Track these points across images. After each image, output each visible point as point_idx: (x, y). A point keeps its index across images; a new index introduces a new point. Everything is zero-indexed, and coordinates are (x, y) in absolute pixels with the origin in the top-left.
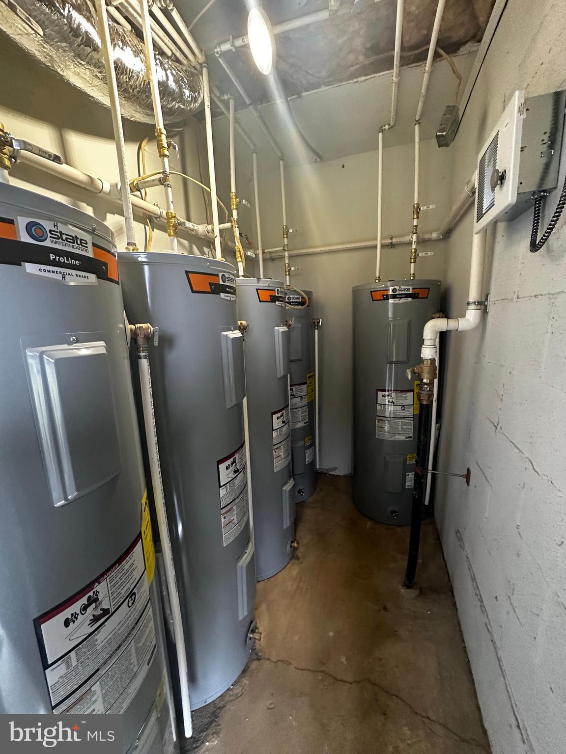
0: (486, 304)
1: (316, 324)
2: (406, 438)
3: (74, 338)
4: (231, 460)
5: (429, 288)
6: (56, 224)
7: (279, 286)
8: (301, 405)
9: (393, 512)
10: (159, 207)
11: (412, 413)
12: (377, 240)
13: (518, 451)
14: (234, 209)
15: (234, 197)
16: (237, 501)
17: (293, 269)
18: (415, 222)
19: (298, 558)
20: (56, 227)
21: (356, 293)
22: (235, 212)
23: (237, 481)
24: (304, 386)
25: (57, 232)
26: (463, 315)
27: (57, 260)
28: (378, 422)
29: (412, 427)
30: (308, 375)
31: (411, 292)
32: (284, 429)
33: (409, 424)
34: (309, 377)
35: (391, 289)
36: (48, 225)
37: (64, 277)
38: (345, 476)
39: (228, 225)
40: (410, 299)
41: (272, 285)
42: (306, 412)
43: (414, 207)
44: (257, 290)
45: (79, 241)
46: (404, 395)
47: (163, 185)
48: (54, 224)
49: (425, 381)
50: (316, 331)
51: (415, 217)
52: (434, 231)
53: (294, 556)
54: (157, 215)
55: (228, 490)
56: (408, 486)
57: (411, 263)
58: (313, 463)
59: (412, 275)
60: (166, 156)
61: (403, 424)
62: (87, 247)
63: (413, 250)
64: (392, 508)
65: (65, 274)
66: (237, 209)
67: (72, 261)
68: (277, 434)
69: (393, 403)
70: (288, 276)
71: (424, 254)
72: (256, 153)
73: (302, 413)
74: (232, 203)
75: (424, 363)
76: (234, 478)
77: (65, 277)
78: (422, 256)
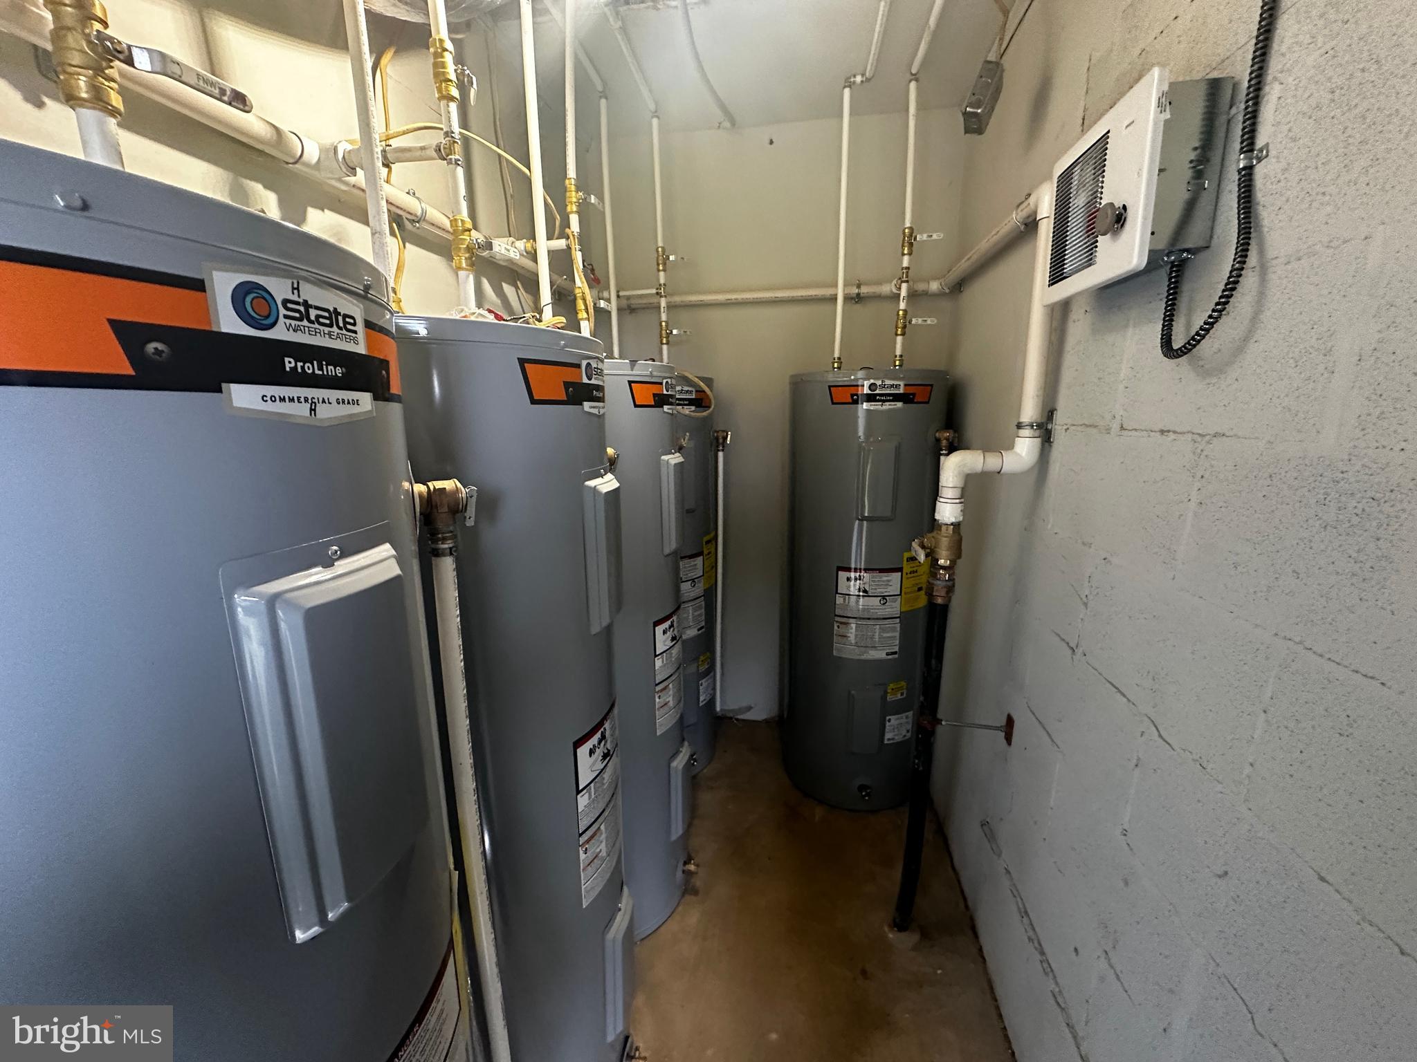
0: (1049, 427)
1: (721, 441)
2: (887, 654)
3: (335, 548)
4: (598, 735)
5: (932, 385)
6: (295, 286)
7: (667, 375)
8: (693, 595)
9: (862, 788)
10: (418, 198)
11: (899, 609)
12: (836, 286)
13: (1125, 700)
14: (572, 212)
15: (573, 188)
16: (606, 813)
17: (675, 332)
18: (906, 261)
19: (695, 892)
20: (296, 291)
21: (798, 386)
22: (574, 220)
23: (607, 776)
24: (699, 560)
25: (297, 303)
26: (1010, 447)
27: (299, 370)
28: (838, 627)
29: (897, 634)
30: (706, 539)
31: (901, 391)
32: (674, 651)
33: (894, 630)
34: (708, 542)
35: (866, 384)
36: (279, 289)
37: (313, 410)
38: (766, 721)
39: (560, 244)
40: (899, 404)
41: (659, 374)
42: (700, 608)
43: (904, 233)
44: (630, 382)
45: (340, 318)
46: (885, 577)
47: (445, 159)
48: (293, 283)
49: (941, 562)
50: (721, 454)
51: (906, 252)
52: (935, 279)
53: (688, 889)
54: (416, 216)
55: (593, 796)
56: (889, 739)
57: (897, 335)
58: (711, 702)
59: (898, 358)
60: (452, 99)
61: (883, 630)
62: (355, 332)
63: (901, 313)
64: (858, 782)
65: (316, 401)
66: (578, 212)
67: (329, 367)
68: (663, 662)
69: (865, 591)
70: (665, 347)
71: (920, 321)
72: (606, 98)
73: (695, 610)
74: (568, 200)
75: (940, 530)
76: (602, 770)
77: (315, 410)
78: (916, 325)
